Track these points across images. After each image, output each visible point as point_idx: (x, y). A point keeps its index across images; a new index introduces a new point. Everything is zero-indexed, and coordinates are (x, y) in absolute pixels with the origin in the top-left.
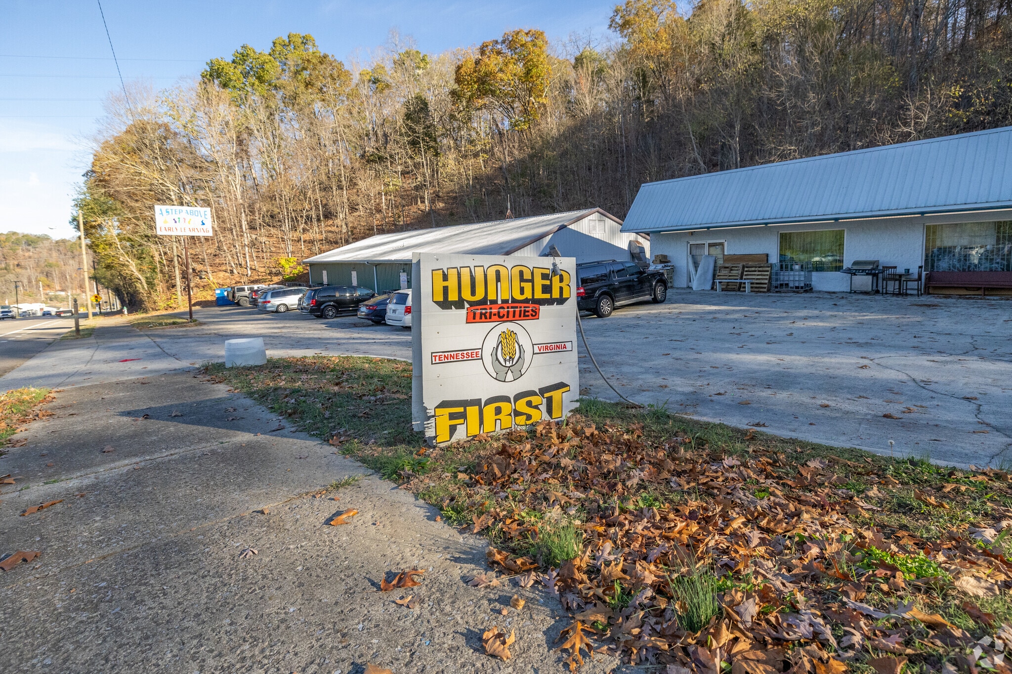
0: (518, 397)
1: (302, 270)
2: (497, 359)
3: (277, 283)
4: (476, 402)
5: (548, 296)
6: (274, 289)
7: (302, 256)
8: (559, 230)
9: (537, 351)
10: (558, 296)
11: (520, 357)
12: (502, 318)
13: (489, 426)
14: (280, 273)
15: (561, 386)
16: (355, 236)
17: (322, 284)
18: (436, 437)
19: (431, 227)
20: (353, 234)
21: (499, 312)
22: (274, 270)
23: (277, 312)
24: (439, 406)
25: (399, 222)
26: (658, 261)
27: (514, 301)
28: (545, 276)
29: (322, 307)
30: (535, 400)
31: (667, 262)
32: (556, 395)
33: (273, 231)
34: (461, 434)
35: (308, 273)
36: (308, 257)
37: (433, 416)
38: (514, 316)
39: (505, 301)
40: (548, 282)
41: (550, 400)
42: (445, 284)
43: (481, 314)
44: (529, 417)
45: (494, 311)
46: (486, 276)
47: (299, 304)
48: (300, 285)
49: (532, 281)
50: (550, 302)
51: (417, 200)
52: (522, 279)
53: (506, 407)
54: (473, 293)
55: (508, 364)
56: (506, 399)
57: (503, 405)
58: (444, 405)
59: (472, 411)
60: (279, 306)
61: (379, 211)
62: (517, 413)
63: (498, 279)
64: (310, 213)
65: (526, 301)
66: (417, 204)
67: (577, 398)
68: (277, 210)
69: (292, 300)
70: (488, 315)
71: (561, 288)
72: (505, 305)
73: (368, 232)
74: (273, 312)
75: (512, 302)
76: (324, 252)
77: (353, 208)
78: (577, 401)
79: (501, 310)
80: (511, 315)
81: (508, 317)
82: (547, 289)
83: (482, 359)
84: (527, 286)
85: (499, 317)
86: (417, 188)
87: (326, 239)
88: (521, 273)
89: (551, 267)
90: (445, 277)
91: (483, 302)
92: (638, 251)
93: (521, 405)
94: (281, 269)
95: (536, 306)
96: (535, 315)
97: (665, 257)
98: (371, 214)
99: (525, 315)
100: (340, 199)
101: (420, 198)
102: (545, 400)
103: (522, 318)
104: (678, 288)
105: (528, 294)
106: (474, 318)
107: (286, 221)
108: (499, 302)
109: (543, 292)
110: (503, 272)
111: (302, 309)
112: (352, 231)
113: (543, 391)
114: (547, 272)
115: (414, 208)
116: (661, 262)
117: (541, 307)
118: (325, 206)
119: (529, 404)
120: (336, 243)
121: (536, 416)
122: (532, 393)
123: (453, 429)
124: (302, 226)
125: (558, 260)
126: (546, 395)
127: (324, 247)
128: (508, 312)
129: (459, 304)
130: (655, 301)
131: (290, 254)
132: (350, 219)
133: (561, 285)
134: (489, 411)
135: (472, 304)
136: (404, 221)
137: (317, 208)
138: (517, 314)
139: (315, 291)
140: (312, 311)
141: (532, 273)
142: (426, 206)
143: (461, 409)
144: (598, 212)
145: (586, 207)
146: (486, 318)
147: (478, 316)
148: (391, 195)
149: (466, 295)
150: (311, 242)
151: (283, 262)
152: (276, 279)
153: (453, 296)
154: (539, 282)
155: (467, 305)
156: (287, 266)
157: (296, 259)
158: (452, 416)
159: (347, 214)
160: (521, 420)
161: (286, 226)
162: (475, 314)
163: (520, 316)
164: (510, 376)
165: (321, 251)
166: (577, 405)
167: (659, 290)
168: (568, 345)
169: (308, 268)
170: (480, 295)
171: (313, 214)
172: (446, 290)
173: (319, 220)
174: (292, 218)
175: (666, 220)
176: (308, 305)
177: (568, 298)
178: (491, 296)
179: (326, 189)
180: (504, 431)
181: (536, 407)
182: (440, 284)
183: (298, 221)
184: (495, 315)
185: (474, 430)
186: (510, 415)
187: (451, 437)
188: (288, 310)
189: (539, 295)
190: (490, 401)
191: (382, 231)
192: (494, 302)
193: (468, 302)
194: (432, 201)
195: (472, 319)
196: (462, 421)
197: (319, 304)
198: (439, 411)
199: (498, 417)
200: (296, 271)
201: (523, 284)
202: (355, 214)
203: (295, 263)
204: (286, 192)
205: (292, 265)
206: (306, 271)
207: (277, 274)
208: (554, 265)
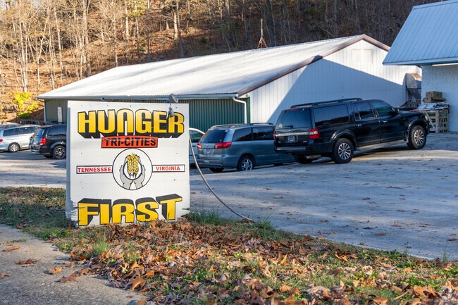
0: (139, 201)
1: (37, 106)
2: (124, 174)
3: (11, 121)
4: (108, 202)
5: (165, 131)
6: (7, 126)
7: (38, 91)
8: (313, 61)
9: (155, 169)
10: (173, 132)
11: (141, 173)
12: (128, 145)
13: (116, 219)
14: (14, 109)
15: (175, 196)
16: (94, 68)
17: (56, 122)
18: (79, 221)
19: (179, 57)
20: (92, 66)
21: (125, 142)
22: (8, 106)
23: (9, 151)
24: (80, 202)
25: (143, 51)
26: (430, 99)
27: (137, 134)
28: (162, 117)
29: (52, 147)
30: (153, 205)
31: (442, 101)
32: (170, 203)
33: (9, 63)
34: (96, 221)
35: (43, 110)
36: (43, 92)
37: (76, 208)
38: (137, 145)
39: (130, 134)
40: (165, 121)
41: (165, 207)
42: (87, 121)
43: (112, 142)
44: (148, 216)
45: (122, 140)
46: (116, 116)
47: (30, 144)
48: (34, 123)
49: (152, 120)
50: (167, 135)
51: (165, 25)
52: (144, 119)
53: (130, 208)
54: (106, 128)
55: (132, 178)
56: (130, 202)
57: (127, 205)
58: (85, 201)
59: (105, 208)
60: (11, 145)
61: (121, 39)
62: (138, 213)
63: (125, 119)
64: (47, 42)
65: (147, 134)
66: (165, 29)
67: (189, 207)
68: (13, 41)
69: (24, 140)
70: (117, 143)
71: (176, 126)
72: (130, 137)
73: (108, 63)
74: (4, 151)
75: (136, 135)
76: (61, 86)
77: (93, 36)
78: (188, 209)
79: (128, 140)
80: (135, 144)
81: (132, 145)
82: (163, 126)
83: (112, 172)
84: (148, 124)
85: (126, 145)
86: (165, 11)
87: (64, 71)
88: (143, 115)
89: (168, 110)
90: (87, 117)
91: (114, 134)
92: (415, 86)
93: (142, 207)
94: (15, 105)
95: (156, 138)
96: (154, 144)
97: (439, 94)
98: (112, 43)
99: (146, 145)
100: (79, 27)
101: (169, 23)
102: (160, 206)
103: (144, 146)
104: (452, 133)
105: (148, 129)
106: (107, 145)
107: (23, 51)
108: (126, 134)
109: (161, 128)
110: (129, 114)
111: (32, 148)
112: (91, 62)
113: (159, 199)
114: (165, 114)
115: (160, 34)
116: (433, 100)
117: (159, 139)
118: (63, 33)
119: (148, 207)
120: (73, 76)
121: (153, 216)
122: (151, 200)
123: (90, 218)
124: (38, 58)
125: (173, 106)
126: (162, 202)
127: (61, 81)
128: (132, 142)
129: (96, 135)
130: (411, 147)
131: (25, 89)
132: (90, 47)
133: (176, 123)
134: (117, 208)
135: (105, 135)
136: (149, 50)
137: (56, 37)
138: (140, 143)
139: (46, 129)
140: (42, 151)
141: (152, 115)
142: (175, 33)
143: (97, 205)
144: (364, 39)
145: (351, 34)
146: (116, 145)
147: (110, 144)
148: (134, 21)
149: (102, 129)
150: (47, 75)
151: (18, 98)
152: (11, 116)
153: (92, 130)
154: (157, 121)
155: (102, 136)
156: (21, 102)
157: (31, 94)
158: (90, 209)
159: (87, 42)
160: (142, 218)
161: (24, 57)
162: (107, 142)
163: (142, 145)
164: (133, 186)
165: (58, 85)
166: (188, 212)
167: (416, 135)
168: (182, 168)
169: (43, 104)
170: (111, 129)
171: (50, 43)
172: (87, 125)
173: (57, 50)
174: (28, 48)
175: (438, 50)
176: (38, 144)
177: (181, 134)
178: (120, 130)
179: (64, 15)
180: (128, 224)
181: (154, 210)
182: (83, 121)
183: (34, 51)
184: (122, 143)
185: (106, 220)
186: (133, 213)
187: (89, 223)
188: (20, 149)
189: (157, 130)
190: (117, 202)
191: (124, 61)
192: (122, 134)
193: (103, 134)
194: (182, 26)
195: (105, 145)
196: (97, 213)
197: (49, 143)
198: (81, 205)
199: (122, 213)
200: (31, 108)
201: (144, 123)
202: (96, 42)
203: (30, 98)
204: (23, 19)
205: (27, 101)
206: (41, 108)
207: (11, 111)
208: (171, 109)
